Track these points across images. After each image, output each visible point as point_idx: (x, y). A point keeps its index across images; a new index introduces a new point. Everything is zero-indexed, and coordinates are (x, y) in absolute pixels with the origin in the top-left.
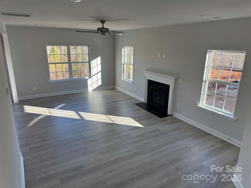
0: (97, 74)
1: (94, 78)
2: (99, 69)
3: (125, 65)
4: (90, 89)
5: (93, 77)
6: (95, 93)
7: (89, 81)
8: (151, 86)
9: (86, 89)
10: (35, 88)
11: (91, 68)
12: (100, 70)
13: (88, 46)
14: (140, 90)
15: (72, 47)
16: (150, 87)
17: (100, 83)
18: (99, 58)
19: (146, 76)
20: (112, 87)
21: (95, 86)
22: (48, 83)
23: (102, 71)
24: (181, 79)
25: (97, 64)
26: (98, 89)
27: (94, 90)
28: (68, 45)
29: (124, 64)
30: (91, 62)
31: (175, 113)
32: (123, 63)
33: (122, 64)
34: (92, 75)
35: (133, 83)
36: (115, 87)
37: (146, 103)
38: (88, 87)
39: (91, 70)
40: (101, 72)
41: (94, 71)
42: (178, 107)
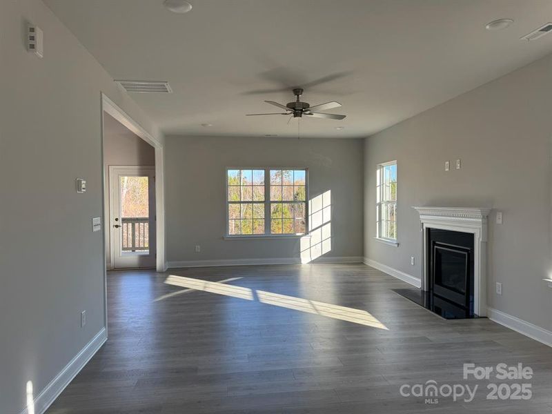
0: (321, 226)
1: (316, 236)
2: (327, 216)
3: (383, 206)
4: (305, 258)
5: (312, 233)
6: (315, 268)
7: (304, 243)
8: (434, 244)
9: (296, 259)
10: (199, 247)
11: (310, 213)
12: (329, 219)
13: (306, 170)
14: (412, 258)
15: (273, 173)
16: (433, 248)
17: (327, 248)
18: (328, 194)
19: (422, 221)
20: (356, 258)
21: (316, 254)
22: (223, 238)
23: (334, 222)
24: (501, 214)
25: (322, 207)
26: (323, 260)
27: (313, 262)
28: (267, 168)
29: (380, 205)
30: (310, 202)
31: (493, 310)
32: (378, 201)
33: (376, 205)
34: (310, 229)
35: (398, 244)
36: (363, 260)
37: (425, 290)
38: (301, 254)
39: (310, 217)
40: (330, 224)
41: (314, 222)
42: (500, 293)
